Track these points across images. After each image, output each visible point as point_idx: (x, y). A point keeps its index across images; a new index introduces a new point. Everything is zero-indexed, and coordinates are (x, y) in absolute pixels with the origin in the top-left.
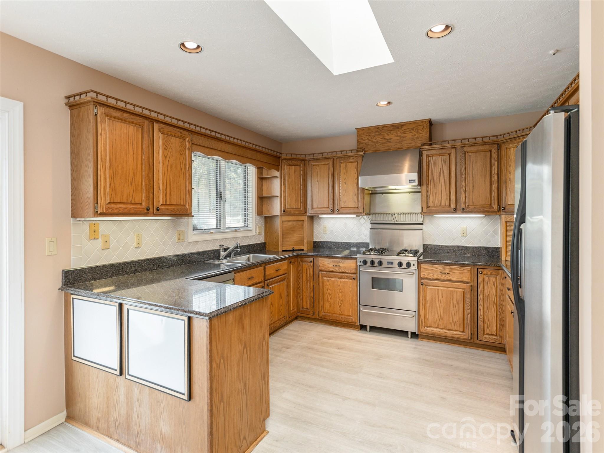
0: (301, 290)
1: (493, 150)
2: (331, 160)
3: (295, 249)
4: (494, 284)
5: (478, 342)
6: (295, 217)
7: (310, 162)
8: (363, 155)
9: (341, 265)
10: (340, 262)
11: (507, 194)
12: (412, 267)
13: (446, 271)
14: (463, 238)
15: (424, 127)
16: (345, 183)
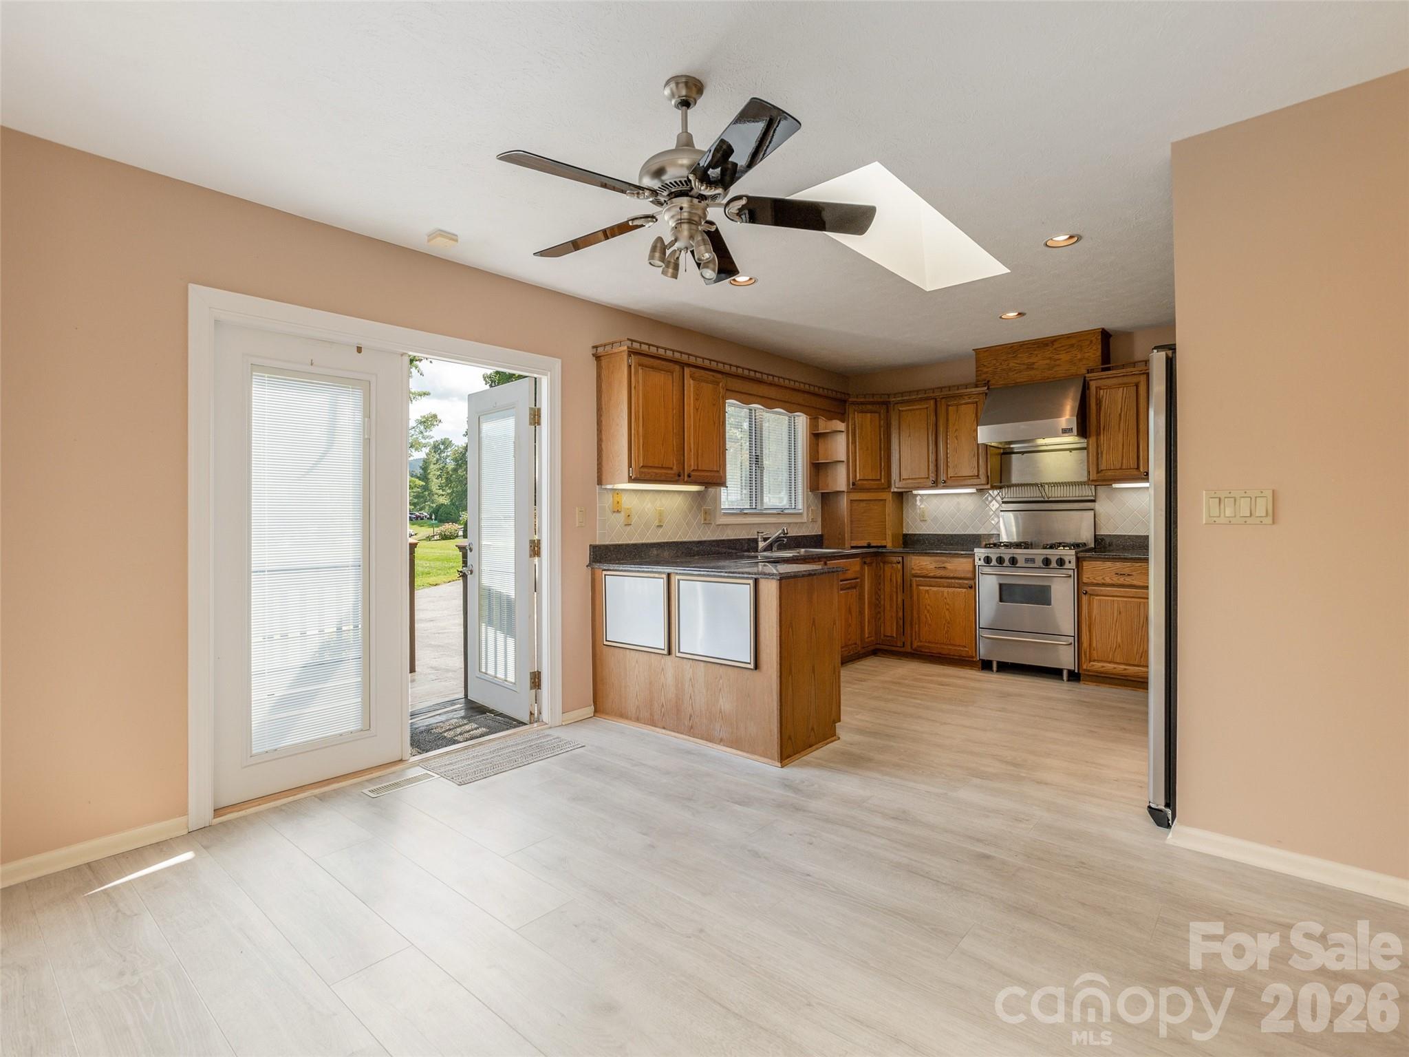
0: (882, 608)
2: (932, 402)
3: (872, 545)
6: (873, 494)
7: (896, 405)
8: (987, 391)
9: (948, 565)
10: (947, 562)
12: (1067, 565)
15: (1091, 342)
16: (956, 437)
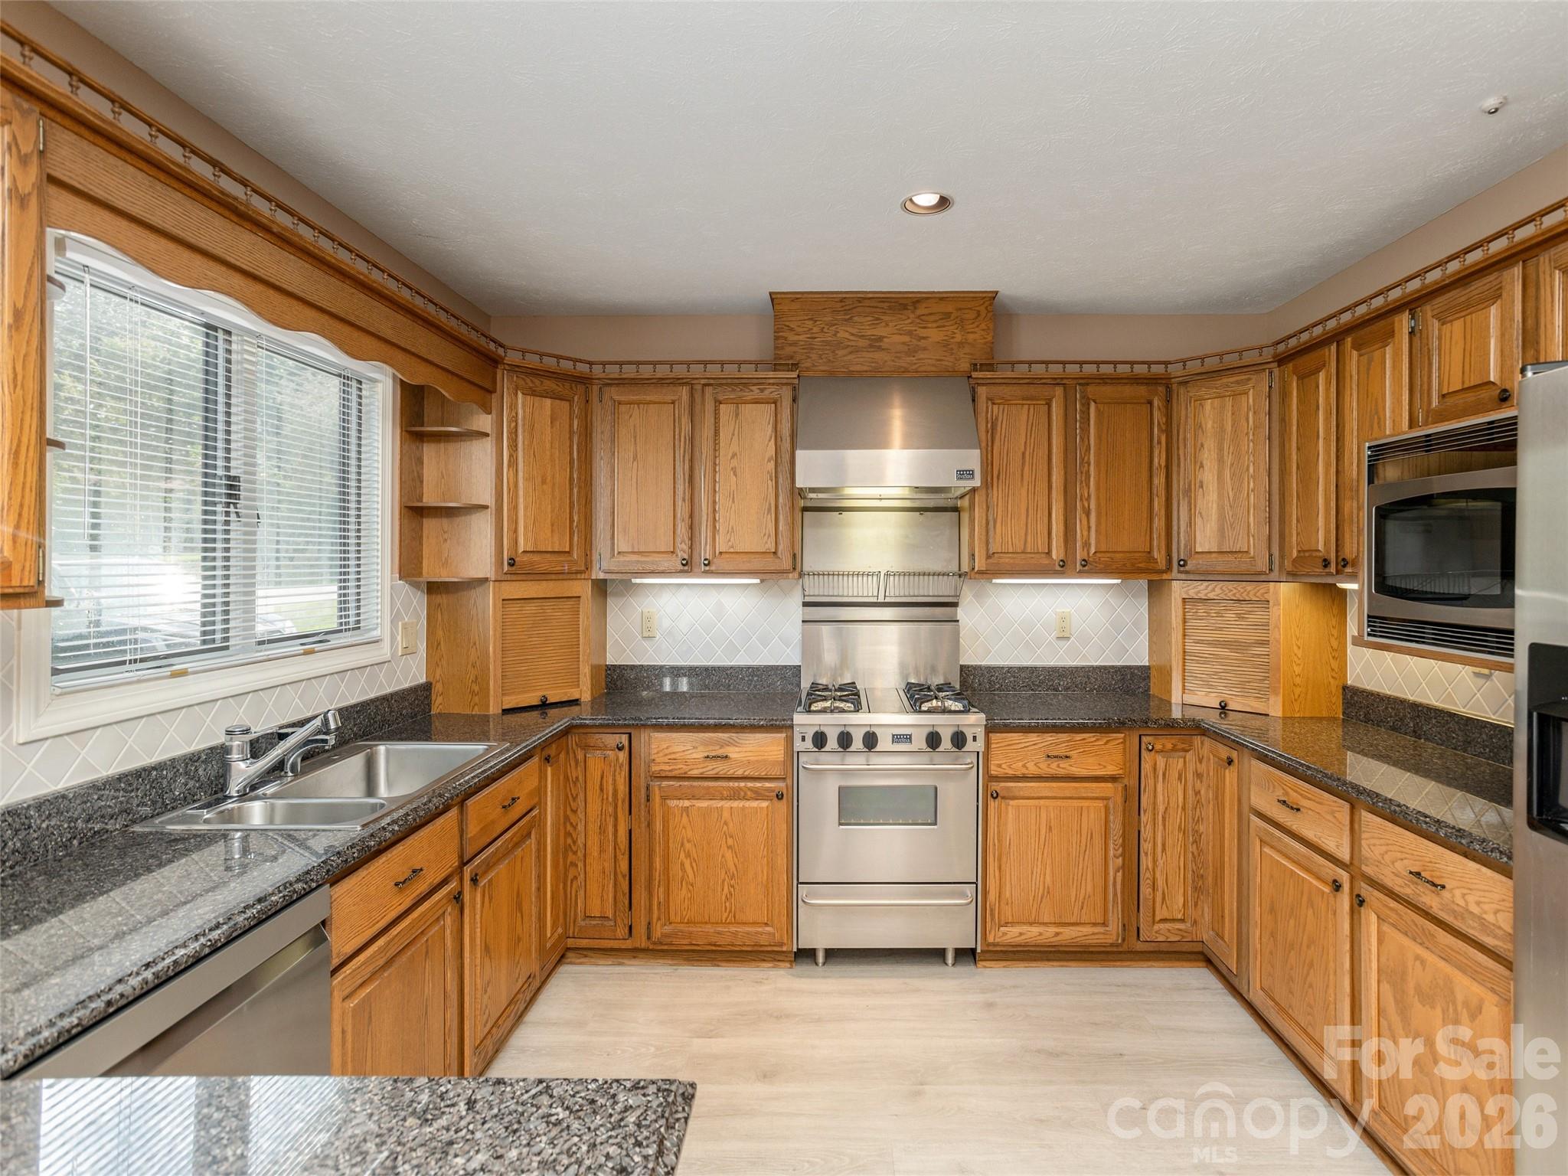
1: (1156, 402)
2: (684, 391)
3: (551, 700)
4: (1180, 778)
5: (1140, 946)
6: (551, 584)
7: (606, 389)
8: (796, 381)
9: (733, 753)
10: (729, 744)
11: (1190, 524)
12: (970, 746)
13: (1061, 750)
14: (1062, 643)
15: (979, 313)
16: (734, 470)
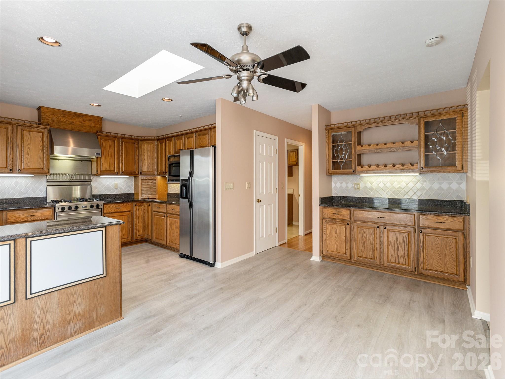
1: (136, 143)
2: (10, 126)
4: (141, 210)
5: (134, 241)
8: (49, 129)
9: (36, 214)
12: (100, 207)
13: (119, 207)
14: (116, 189)
15: (98, 121)
16: (28, 148)
